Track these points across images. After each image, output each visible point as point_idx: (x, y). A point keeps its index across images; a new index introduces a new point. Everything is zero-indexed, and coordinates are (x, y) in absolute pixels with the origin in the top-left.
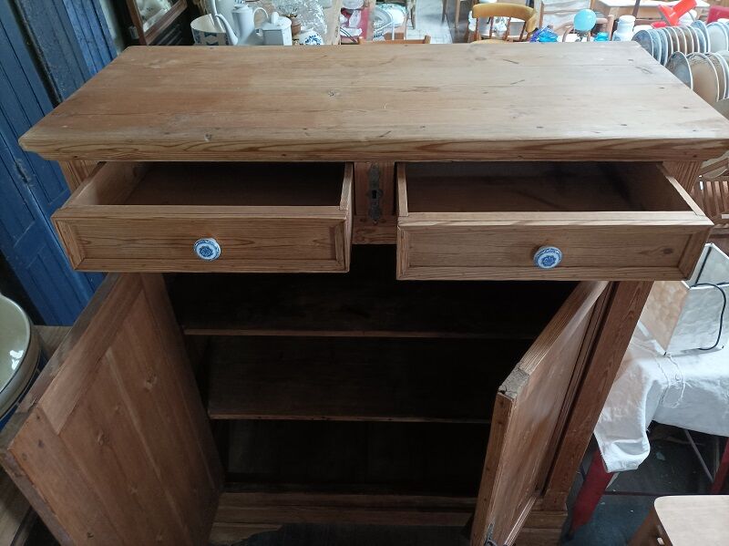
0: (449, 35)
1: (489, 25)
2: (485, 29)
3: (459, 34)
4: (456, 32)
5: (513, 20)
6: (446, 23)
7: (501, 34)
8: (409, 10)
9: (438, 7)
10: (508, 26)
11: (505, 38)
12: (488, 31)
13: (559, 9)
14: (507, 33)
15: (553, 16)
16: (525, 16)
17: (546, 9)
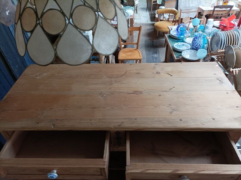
0: (149, 16)
1: (163, 16)
2: (161, 17)
3: (152, 15)
4: (151, 14)
5: (171, 14)
6: (148, 11)
7: (167, 19)
8: (135, 8)
9: (145, 5)
10: (169, 16)
11: (168, 20)
12: (162, 18)
13: (187, 11)
14: (169, 19)
15: (185, 14)
16: (175, 13)
17: (182, 11)
